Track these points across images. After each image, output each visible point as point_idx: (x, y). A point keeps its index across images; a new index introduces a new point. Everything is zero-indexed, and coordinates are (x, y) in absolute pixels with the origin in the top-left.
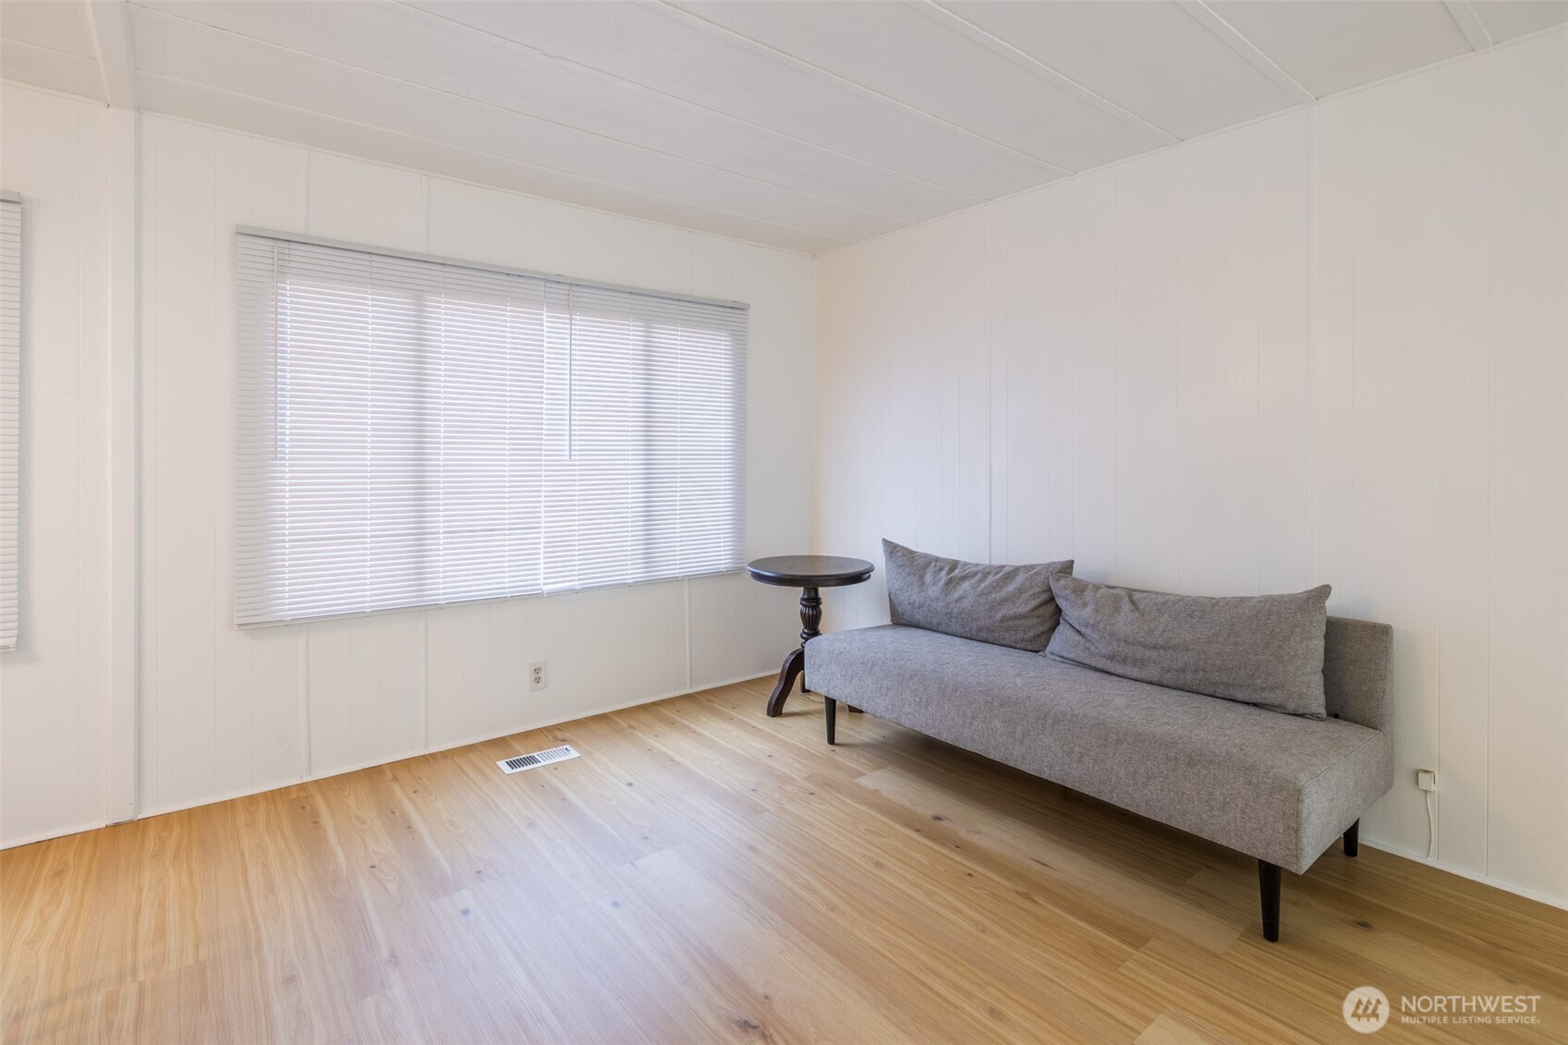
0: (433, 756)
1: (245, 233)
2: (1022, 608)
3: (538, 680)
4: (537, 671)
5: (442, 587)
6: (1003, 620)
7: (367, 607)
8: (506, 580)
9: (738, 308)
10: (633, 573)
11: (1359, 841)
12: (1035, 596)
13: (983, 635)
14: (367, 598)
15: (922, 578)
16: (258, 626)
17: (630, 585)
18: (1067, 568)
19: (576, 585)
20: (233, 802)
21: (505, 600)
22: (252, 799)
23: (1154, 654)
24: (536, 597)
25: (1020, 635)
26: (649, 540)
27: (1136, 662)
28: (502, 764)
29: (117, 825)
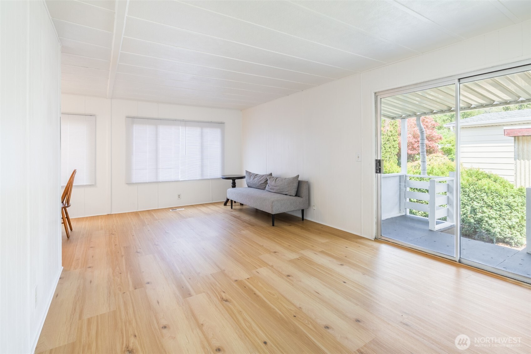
0: (159, 209)
1: (128, 117)
2: (263, 182)
3: (179, 197)
4: (179, 195)
5: (161, 179)
6: (260, 184)
7: (147, 181)
8: (173, 178)
9: (222, 123)
10: (199, 177)
11: (304, 218)
12: (265, 180)
13: (258, 187)
14: (147, 180)
15: (250, 177)
16: (130, 184)
17: (198, 180)
18: (271, 174)
19: (187, 179)
20: (126, 213)
21: (173, 181)
22: (128, 213)
23: (275, 188)
24: (179, 181)
25: (263, 187)
26: (202, 171)
27: (273, 189)
28: (171, 210)
29: (108, 215)
